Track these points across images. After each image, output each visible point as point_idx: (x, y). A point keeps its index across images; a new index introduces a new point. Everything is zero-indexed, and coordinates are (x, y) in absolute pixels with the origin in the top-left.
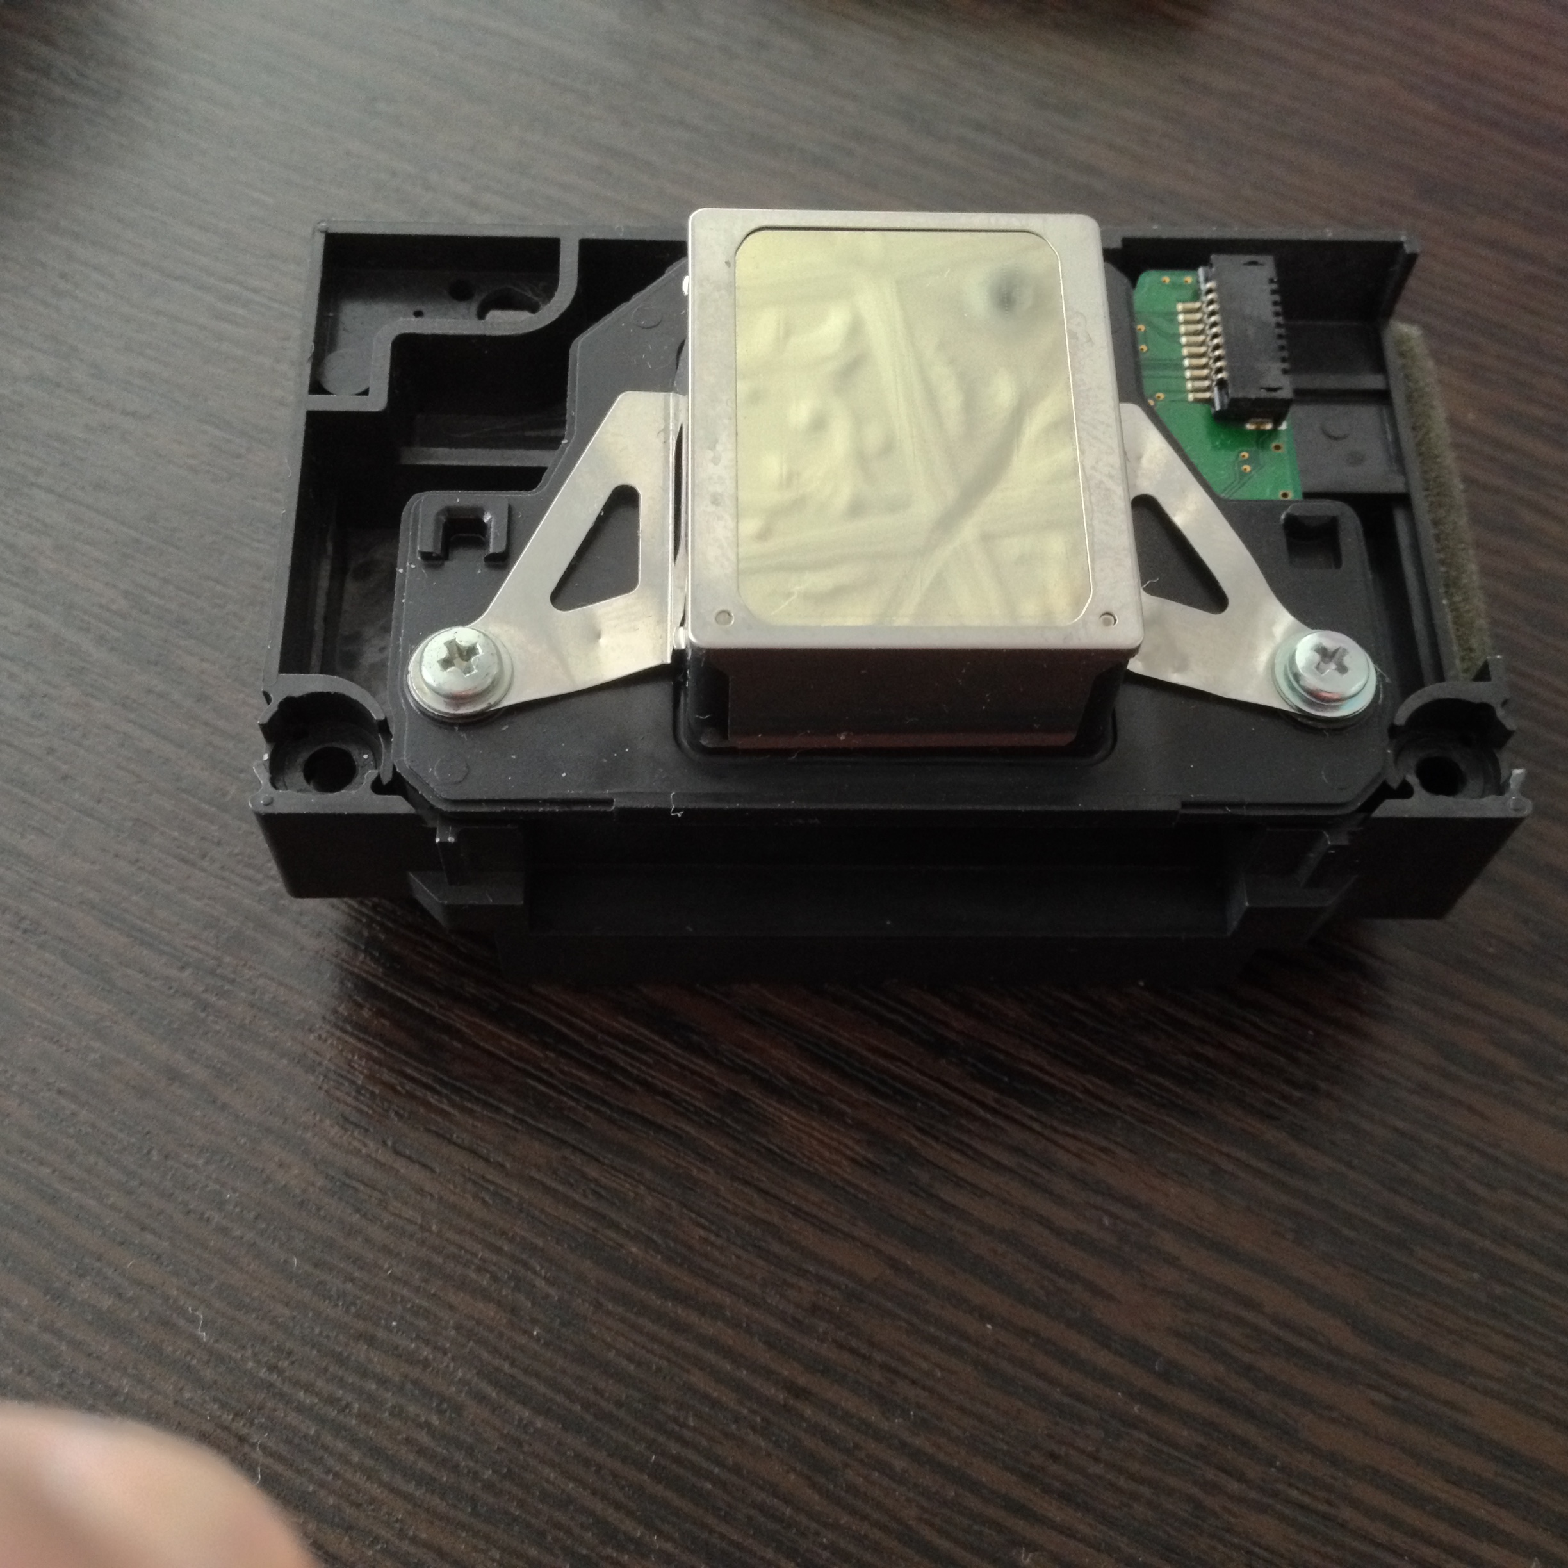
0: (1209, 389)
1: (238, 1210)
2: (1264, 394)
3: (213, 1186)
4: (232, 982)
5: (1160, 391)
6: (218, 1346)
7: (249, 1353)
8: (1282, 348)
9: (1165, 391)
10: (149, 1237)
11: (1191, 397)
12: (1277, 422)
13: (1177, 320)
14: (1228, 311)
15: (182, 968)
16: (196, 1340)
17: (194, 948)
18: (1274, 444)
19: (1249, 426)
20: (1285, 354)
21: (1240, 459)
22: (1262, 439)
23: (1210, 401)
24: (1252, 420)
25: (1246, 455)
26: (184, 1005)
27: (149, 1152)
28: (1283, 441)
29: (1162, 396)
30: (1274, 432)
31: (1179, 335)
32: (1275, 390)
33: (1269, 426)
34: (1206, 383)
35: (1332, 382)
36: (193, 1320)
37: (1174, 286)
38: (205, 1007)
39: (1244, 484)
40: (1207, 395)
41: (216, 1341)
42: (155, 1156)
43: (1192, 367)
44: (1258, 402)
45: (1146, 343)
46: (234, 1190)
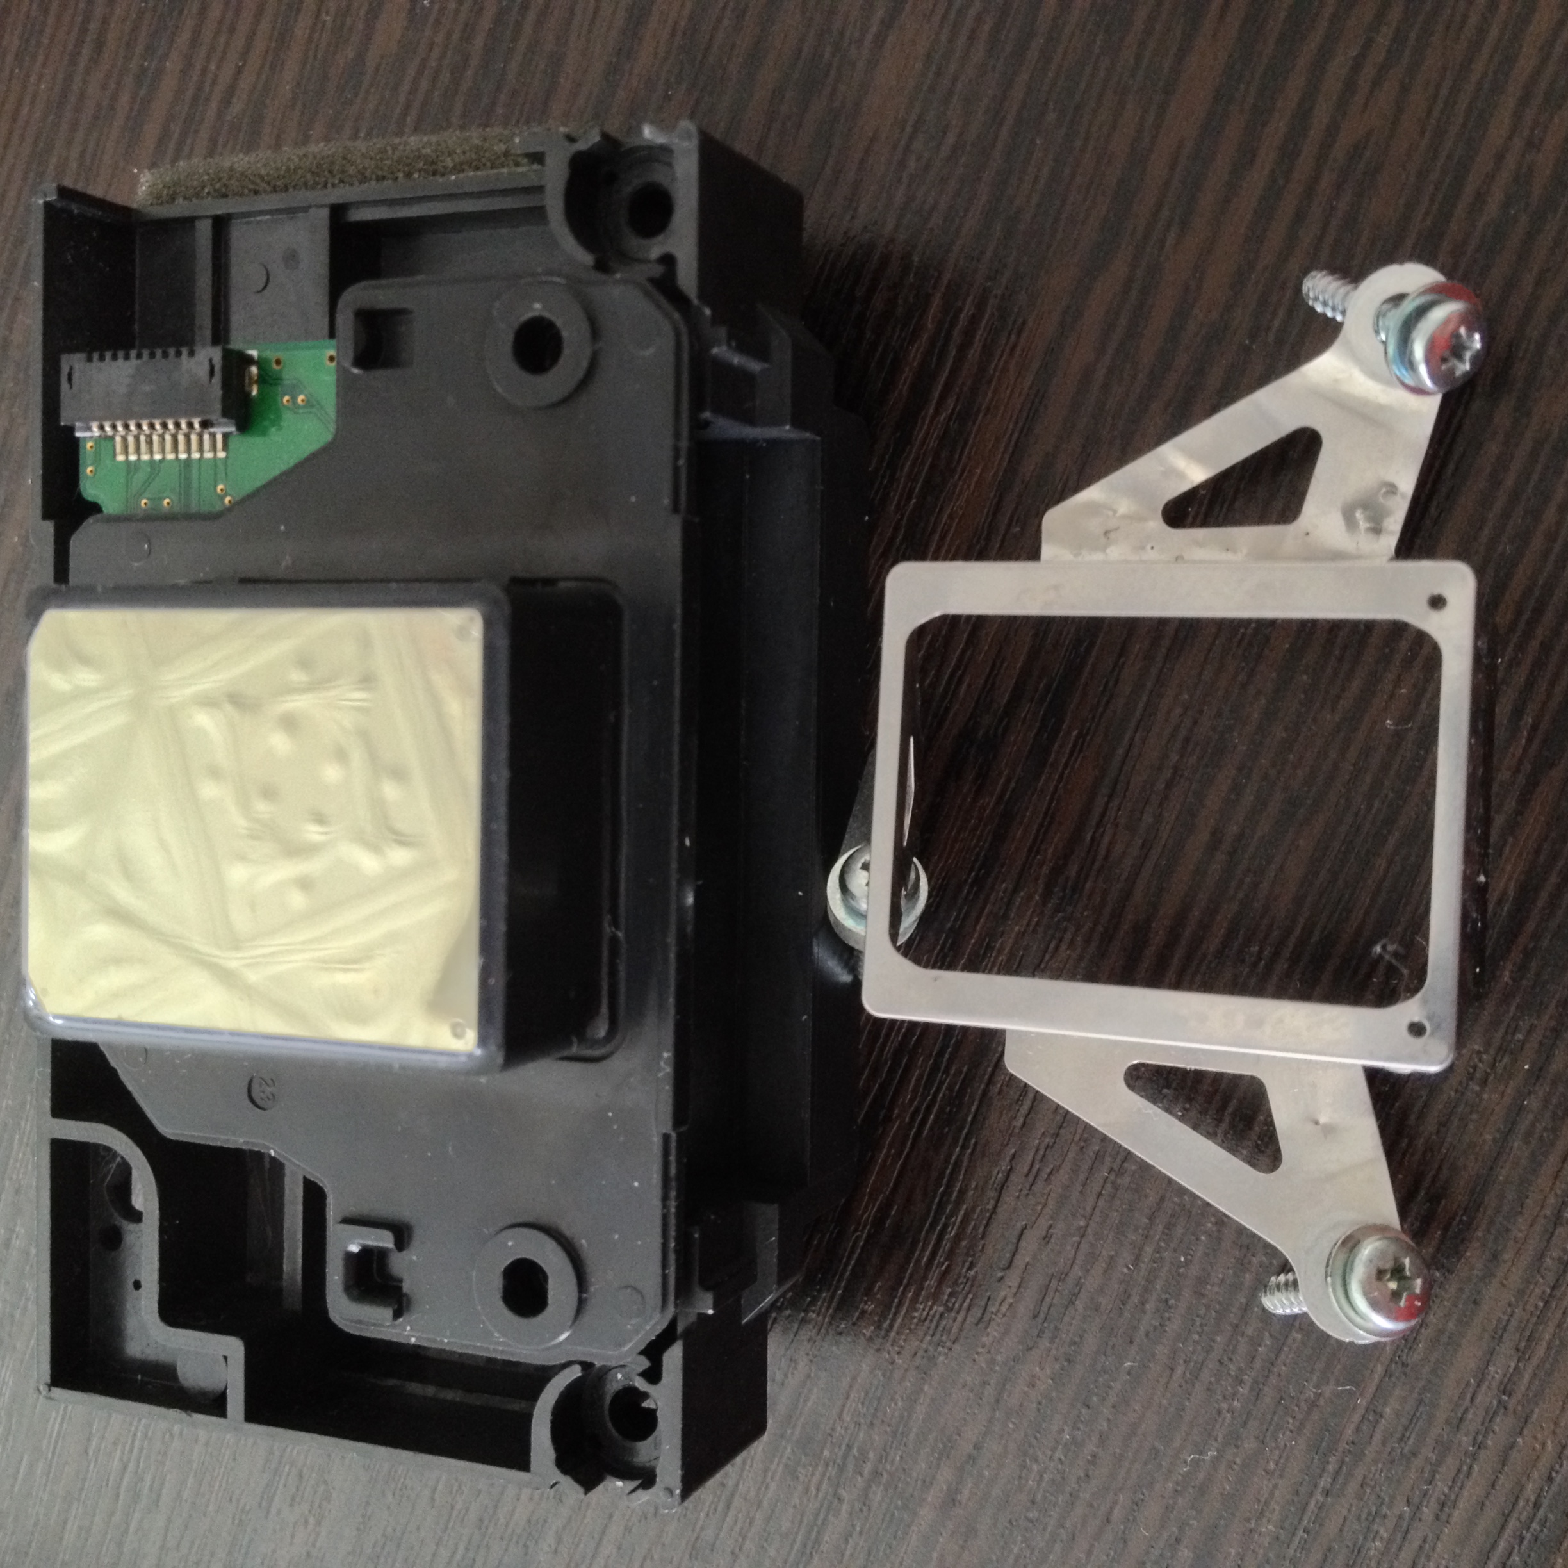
0: (213, 436)
1: (1081, 1426)
2: (217, 379)
5: (215, 487)
6: (1220, 1437)
8: (165, 355)
9: (215, 484)
11: (222, 455)
12: (250, 361)
13: (136, 462)
14: (126, 413)
18: (275, 366)
19: (255, 392)
20: (172, 352)
21: (290, 405)
22: (268, 379)
23: (226, 436)
24: (247, 389)
25: (286, 398)
28: (271, 355)
29: (220, 487)
30: (260, 363)
31: (152, 461)
32: (212, 367)
33: (254, 369)
34: (206, 437)
37: (96, 461)
39: (319, 402)
40: (219, 437)
41: (1216, 1440)
42: (1033, 1514)
43: (188, 450)
44: (226, 385)
45: (161, 499)
46: (1062, 1431)
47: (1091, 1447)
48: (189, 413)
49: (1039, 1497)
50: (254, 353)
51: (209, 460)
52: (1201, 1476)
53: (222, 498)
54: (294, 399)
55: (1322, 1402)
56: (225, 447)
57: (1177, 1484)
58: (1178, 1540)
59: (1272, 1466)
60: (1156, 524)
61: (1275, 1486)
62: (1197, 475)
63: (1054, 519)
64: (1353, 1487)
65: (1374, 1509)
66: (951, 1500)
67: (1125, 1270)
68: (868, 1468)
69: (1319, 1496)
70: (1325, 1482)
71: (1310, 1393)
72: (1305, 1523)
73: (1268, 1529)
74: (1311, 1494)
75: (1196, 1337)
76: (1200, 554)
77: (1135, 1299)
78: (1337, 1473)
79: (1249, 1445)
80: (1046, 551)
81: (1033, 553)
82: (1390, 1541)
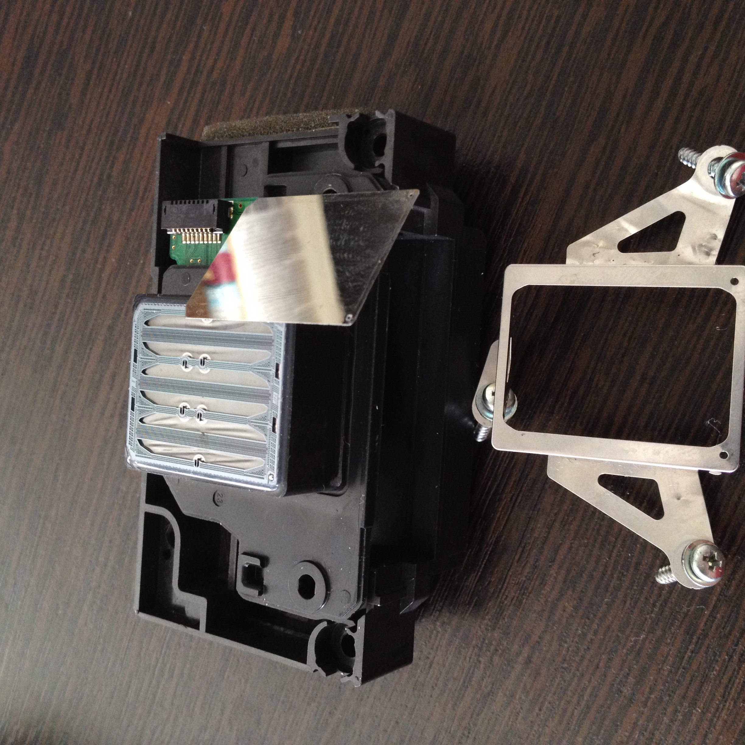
1: (586, 627)
3: (576, 639)
7: (648, 616)
16: (644, 640)
36: (636, 641)
41: (644, 631)
47: (590, 636)
49: (568, 659)
52: (638, 647)
55: (690, 613)
57: (628, 650)
58: (628, 674)
59: (669, 641)
60: (616, 251)
61: (670, 650)
62: (633, 230)
63: (571, 248)
74: (685, 652)
76: (633, 263)
80: (568, 261)
81: (564, 262)
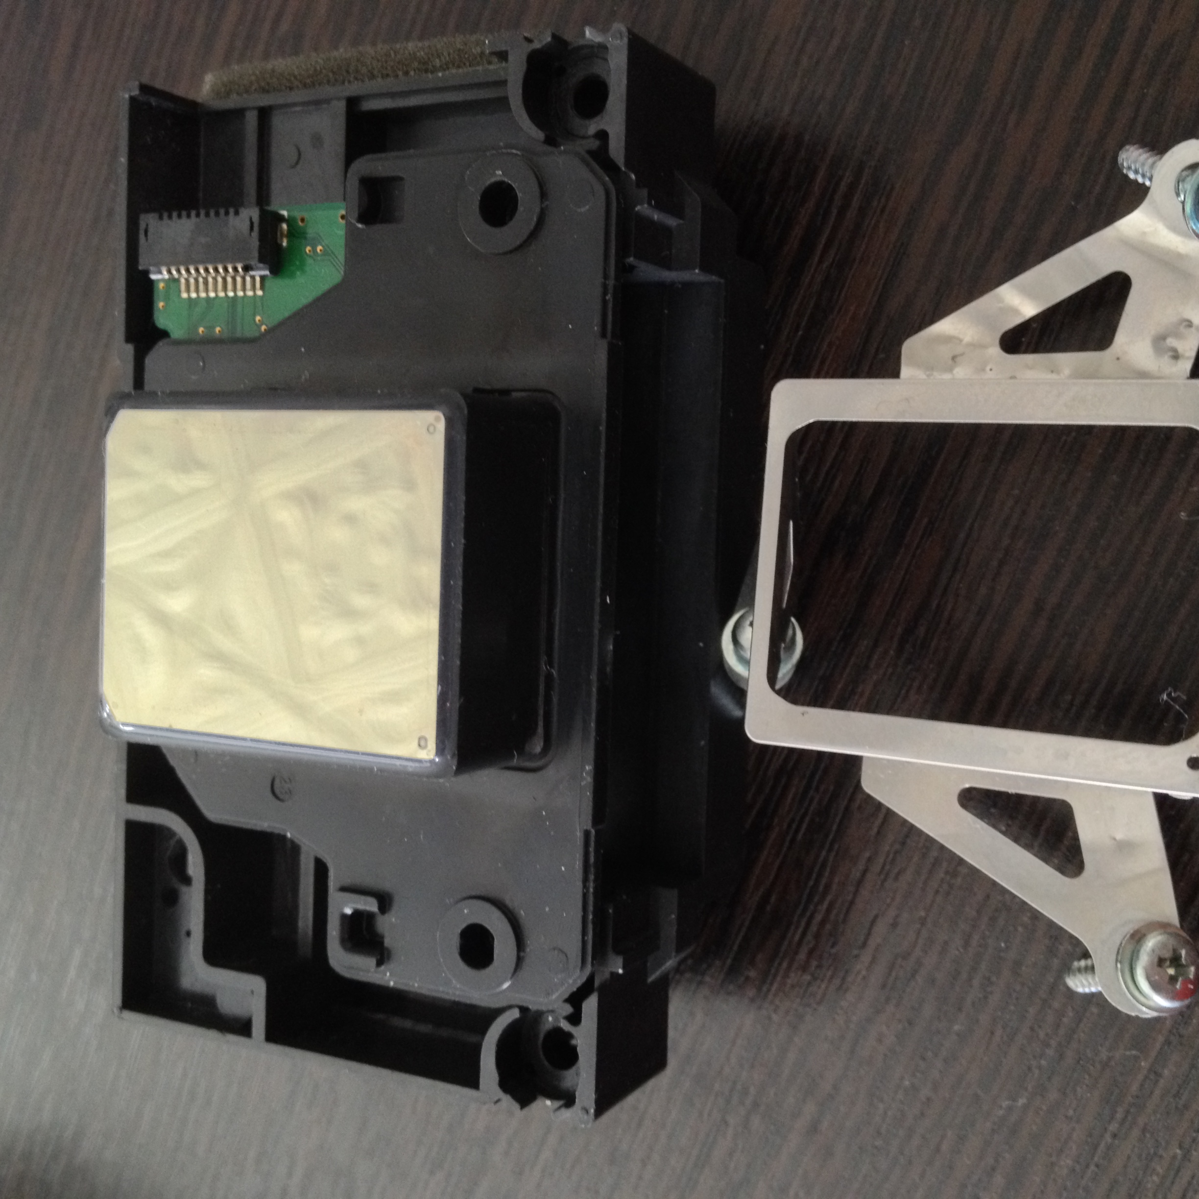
0: (253, 278)
1: (918, 1075)
2: (255, 234)
3: (900, 1096)
4: (735, 1083)
5: (255, 321)
6: (1030, 1089)
7: (1034, 1063)
8: (217, 214)
9: (254, 315)
10: (945, 1147)
11: (260, 293)
12: (281, 219)
13: (195, 299)
14: (187, 259)
15: (726, 1123)
16: (1026, 1107)
17: (709, 1115)
18: (300, 223)
19: (285, 244)
20: (222, 211)
21: (312, 253)
22: (296, 233)
23: (263, 278)
24: (279, 241)
25: (308, 249)
26: (756, 1122)
27: (876, 1147)
28: (298, 214)
29: (258, 318)
30: (290, 221)
31: (208, 299)
32: (252, 224)
33: (285, 226)
34: (248, 279)
35: (251, 158)
36: (1010, 1109)
37: (167, 298)
38: (756, 1105)
39: (332, 252)
40: (258, 279)
41: (1026, 1089)
42: (878, 1143)
43: (235, 290)
44: (262, 238)
45: (214, 328)
46: (902, 1078)
47: (925, 1092)
48: (234, 261)
50: (285, 213)
51: (250, 297)
52: (1013, 1119)
53: (259, 327)
54: (314, 250)
55: (1113, 1063)
56: (262, 287)
57: (994, 1124)
58: (993, 1169)
59: (1071, 1112)
60: (995, 351)
61: (1073, 1129)
62: (1029, 310)
63: (912, 346)
64: (1136, 1133)
65: (1152, 1151)
66: (814, 1128)
67: (957, 952)
68: (748, 1101)
69: (1108, 1138)
70: (1113, 1127)
71: (1104, 1054)
72: (1096, 1159)
73: (1066, 1162)
74: (1102, 1136)
75: (1012, 1008)
76: (1030, 375)
77: (964, 976)
78: (1124, 1120)
79: (1053, 1095)
80: (906, 371)
81: (895, 374)
82: (1164, 1177)
